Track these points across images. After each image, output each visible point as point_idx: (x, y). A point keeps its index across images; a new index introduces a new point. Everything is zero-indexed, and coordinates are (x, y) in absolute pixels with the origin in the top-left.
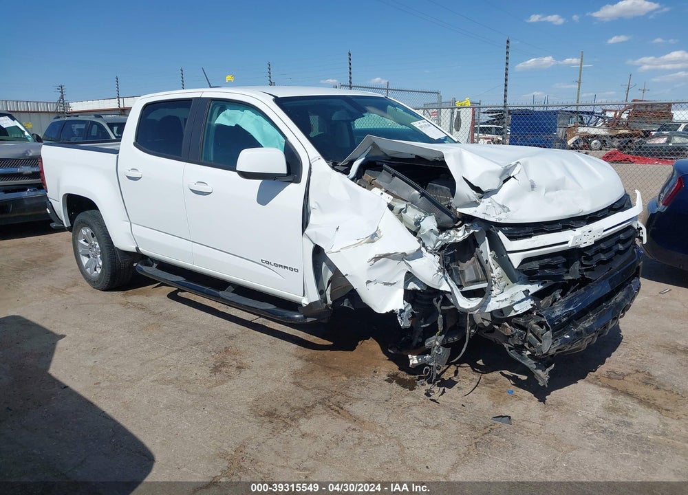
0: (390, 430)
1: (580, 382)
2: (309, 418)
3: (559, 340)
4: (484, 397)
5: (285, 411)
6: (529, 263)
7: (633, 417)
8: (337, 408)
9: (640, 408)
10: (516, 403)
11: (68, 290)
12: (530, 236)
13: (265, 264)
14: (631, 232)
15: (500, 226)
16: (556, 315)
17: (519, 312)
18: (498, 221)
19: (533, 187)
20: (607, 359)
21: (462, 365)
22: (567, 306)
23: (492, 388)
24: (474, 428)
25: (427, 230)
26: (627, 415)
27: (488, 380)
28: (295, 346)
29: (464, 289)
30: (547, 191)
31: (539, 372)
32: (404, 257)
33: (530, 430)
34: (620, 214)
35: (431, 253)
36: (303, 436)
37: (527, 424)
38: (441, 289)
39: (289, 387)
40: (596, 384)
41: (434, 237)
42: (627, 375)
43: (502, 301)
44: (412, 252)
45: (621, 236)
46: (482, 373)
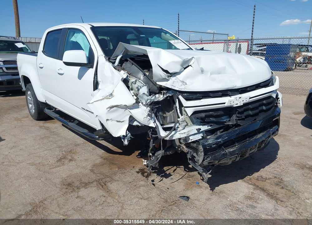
0: (122, 199)
1: (240, 181)
2: (86, 188)
3: (210, 157)
4: (182, 184)
5: (77, 184)
6: (199, 114)
7: (258, 203)
8: (103, 184)
9: (266, 198)
10: (197, 190)
11: (22, 119)
12: (200, 99)
13: (83, 110)
14: (272, 99)
15: (182, 93)
16: (208, 143)
17: (193, 140)
18: (180, 90)
19: (202, 71)
20: (262, 169)
21: (180, 167)
22: (217, 138)
23: (189, 180)
24: (166, 201)
25: (141, 93)
26: (256, 202)
27: (190, 175)
28: (103, 151)
29: (164, 126)
30: (211, 74)
31: (204, 174)
32: (126, 107)
33: (196, 206)
34: (264, 89)
35: (145, 106)
36: (78, 197)
37: (196, 202)
38: (150, 125)
39: (87, 171)
40: (248, 183)
41: (146, 98)
42: (269, 179)
43: (182, 134)
44: (130, 105)
45: (264, 102)
46: (188, 172)
